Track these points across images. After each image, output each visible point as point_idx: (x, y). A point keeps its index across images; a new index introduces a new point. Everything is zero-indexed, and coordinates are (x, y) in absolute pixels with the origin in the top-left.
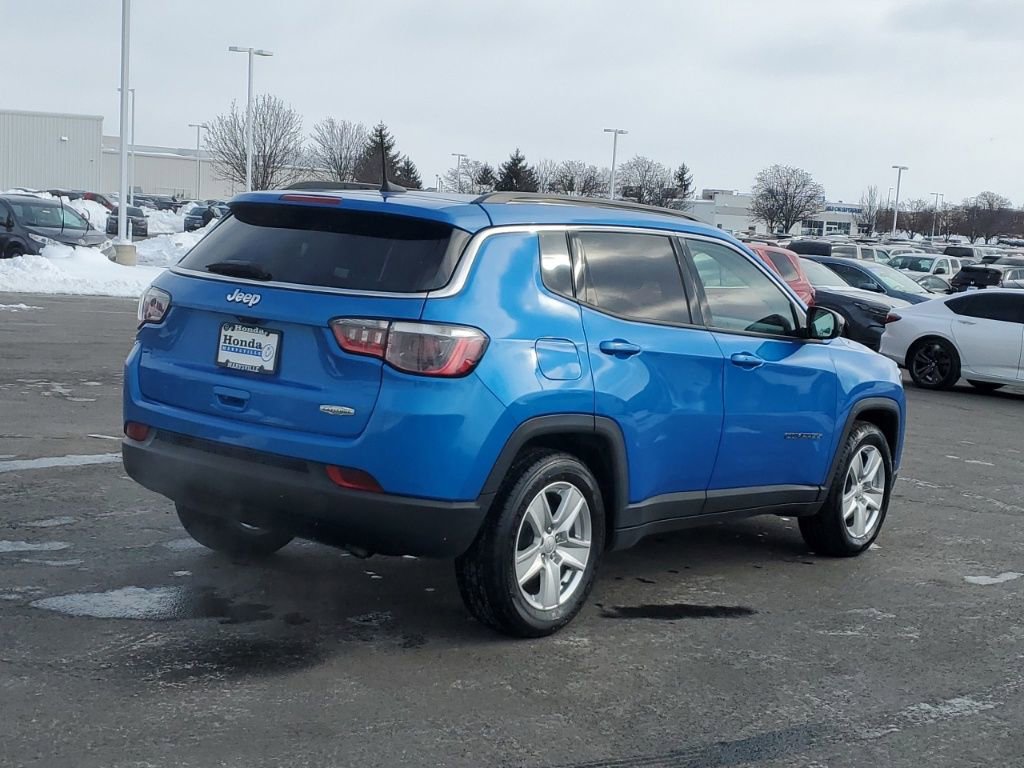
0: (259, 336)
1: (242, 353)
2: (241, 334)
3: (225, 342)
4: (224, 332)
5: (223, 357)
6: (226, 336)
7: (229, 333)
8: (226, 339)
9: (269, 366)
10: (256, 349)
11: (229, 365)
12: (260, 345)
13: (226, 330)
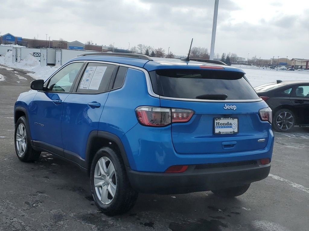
0: (230, 121)
1: (224, 128)
2: (223, 121)
3: (217, 125)
4: (216, 121)
5: (217, 131)
6: (217, 123)
7: (218, 121)
8: (217, 124)
9: (236, 131)
10: (229, 125)
11: (221, 133)
12: (231, 123)
13: (217, 120)
